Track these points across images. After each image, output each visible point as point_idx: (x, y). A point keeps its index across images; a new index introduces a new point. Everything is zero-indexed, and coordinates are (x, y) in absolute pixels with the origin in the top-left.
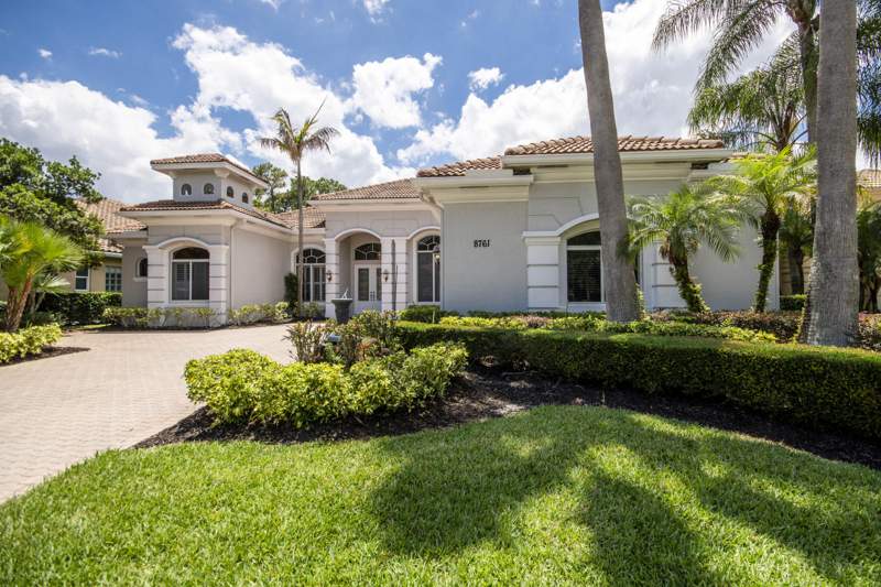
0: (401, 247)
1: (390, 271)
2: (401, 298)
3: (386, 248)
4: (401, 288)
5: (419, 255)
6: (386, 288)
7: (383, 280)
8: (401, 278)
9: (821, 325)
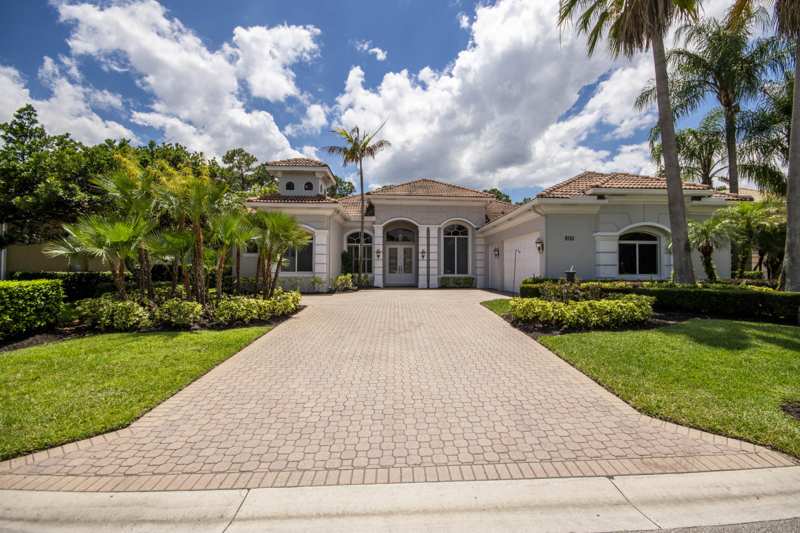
0: (434, 233)
1: (426, 250)
2: (433, 271)
3: (422, 233)
4: (433, 264)
5: (445, 239)
6: (422, 264)
7: (420, 257)
8: (433, 256)
9: (791, 284)
